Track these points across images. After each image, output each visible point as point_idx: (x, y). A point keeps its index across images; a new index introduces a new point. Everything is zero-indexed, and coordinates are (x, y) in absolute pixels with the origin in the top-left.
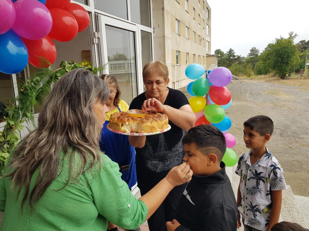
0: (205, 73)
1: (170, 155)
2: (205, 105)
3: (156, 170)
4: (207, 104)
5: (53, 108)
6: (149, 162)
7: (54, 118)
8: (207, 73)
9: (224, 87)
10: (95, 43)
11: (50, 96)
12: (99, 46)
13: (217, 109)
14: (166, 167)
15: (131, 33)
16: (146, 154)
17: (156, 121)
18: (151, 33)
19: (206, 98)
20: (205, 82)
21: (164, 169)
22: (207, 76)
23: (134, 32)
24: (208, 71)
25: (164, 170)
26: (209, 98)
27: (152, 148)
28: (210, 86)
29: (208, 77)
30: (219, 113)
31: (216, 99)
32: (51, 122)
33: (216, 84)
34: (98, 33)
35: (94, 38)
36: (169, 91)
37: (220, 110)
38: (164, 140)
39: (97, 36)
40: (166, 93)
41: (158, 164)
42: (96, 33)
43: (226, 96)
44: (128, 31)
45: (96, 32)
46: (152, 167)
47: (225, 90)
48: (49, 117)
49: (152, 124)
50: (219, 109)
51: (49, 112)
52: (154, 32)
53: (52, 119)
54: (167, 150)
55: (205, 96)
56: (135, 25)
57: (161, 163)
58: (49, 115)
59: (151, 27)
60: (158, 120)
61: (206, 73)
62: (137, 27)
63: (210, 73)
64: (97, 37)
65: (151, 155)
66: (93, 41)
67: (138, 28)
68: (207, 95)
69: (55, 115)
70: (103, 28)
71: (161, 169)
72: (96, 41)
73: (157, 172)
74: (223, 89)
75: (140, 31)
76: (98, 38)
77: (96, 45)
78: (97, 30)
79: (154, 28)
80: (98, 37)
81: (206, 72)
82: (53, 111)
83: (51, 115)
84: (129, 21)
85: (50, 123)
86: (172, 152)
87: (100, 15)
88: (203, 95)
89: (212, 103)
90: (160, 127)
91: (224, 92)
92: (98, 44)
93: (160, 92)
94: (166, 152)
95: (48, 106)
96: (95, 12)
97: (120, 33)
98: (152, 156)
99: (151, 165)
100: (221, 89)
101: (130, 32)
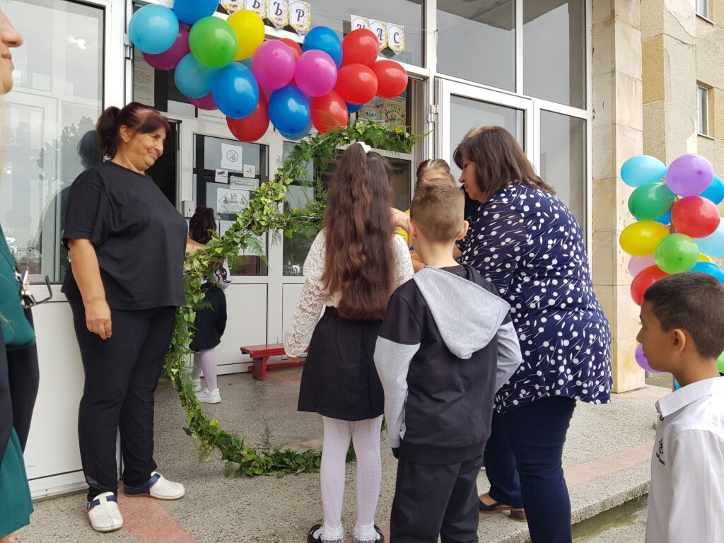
10: (429, 120)
15: (519, 113)
18: (586, 120)
23: (524, 111)
34: (436, 106)
35: (429, 114)
39: (434, 111)
42: (433, 107)
52: (594, 118)
59: (586, 109)
62: (533, 103)
64: (434, 113)
66: (428, 118)
70: (445, 99)
72: (432, 118)
75: (538, 113)
76: (436, 114)
77: (431, 125)
78: (436, 101)
79: (593, 111)
80: (436, 112)
84: (518, 93)
87: (442, 80)
92: (434, 123)
96: (435, 77)
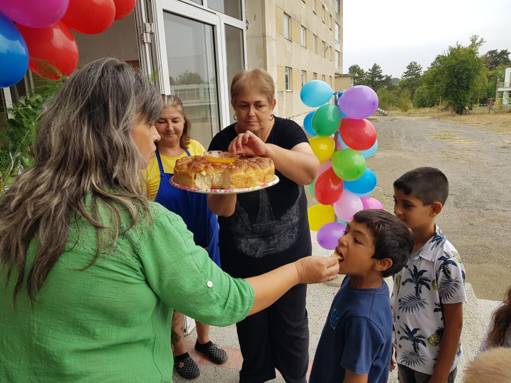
0: (333, 96)
1: (278, 227)
2: (333, 151)
3: (255, 254)
4: (336, 150)
5: (62, 128)
6: (242, 241)
7: (65, 145)
8: (337, 96)
9: (365, 120)
10: (145, 41)
11: (57, 106)
12: (152, 46)
13: (352, 157)
14: (272, 249)
15: (208, 28)
16: (239, 227)
17: (254, 168)
18: (242, 30)
19: (335, 140)
20: (333, 111)
21: (268, 251)
22: (336, 102)
23: (213, 26)
24: (338, 93)
25: (267, 253)
26: (340, 139)
27: (248, 216)
28: (341, 118)
29: (338, 104)
30: (356, 163)
31: (351, 141)
32: (59, 153)
33: (352, 114)
34: (151, 25)
35: (144, 34)
36: (275, 121)
37: (359, 158)
38: (268, 202)
39: (148, 30)
40: (270, 125)
41: (258, 244)
42: (148, 25)
43: (368, 134)
44: (202, 24)
45: (147, 23)
46: (248, 249)
47: (367, 125)
48: (55, 143)
49: (248, 173)
50: (357, 156)
51: (55, 135)
52: (247, 28)
53: (60, 148)
54: (273, 219)
55: (333, 135)
56: (215, 14)
57: (263, 242)
58: (55, 140)
59: (242, 20)
60: (258, 167)
61: (335, 97)
62: (218, 17)
63: (342, 96)
64: (149, 32)
65: (247, 228)
66: (143, 38)
67: (221, 20)
68: (336, 135)
69: (65, 141)
70: (160, 16)
71: (263, 251)
72: (147, 38)
73: (257, 257)
74: (364, 124)
75: (223, 26)
76: (152, 33)
77: (147, 46)
78: (150, 19)
79: (247, 22)
80: (151, 31)
81: (335, 94)
82: (62, 133)
83: (58, 140)
84: (205, 6)
85: (56, 155)
86: (282, 222)
88: (330, 134)
89: (344, 146)
90: (262, 179)
91: (364, 129)
92: (151, 44)
93: (261, 123)
94: (271, 222)
95: (53, 125)
97: (189, 27)
98: (249, 230)
99: (246, 247)
100: (360, 123)
101: (206, 25)
